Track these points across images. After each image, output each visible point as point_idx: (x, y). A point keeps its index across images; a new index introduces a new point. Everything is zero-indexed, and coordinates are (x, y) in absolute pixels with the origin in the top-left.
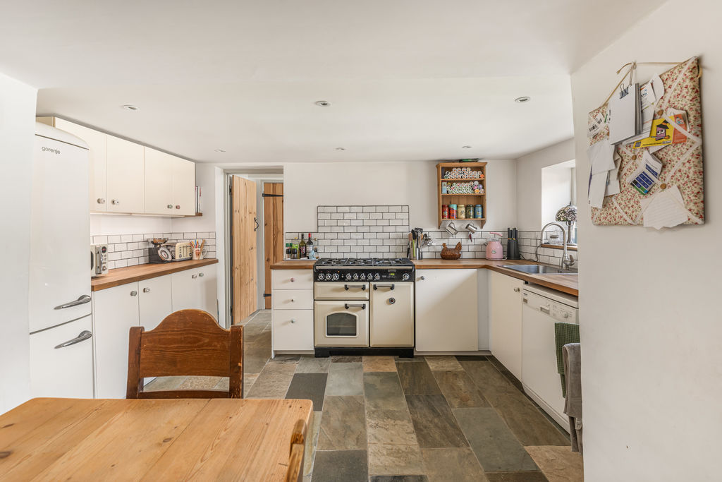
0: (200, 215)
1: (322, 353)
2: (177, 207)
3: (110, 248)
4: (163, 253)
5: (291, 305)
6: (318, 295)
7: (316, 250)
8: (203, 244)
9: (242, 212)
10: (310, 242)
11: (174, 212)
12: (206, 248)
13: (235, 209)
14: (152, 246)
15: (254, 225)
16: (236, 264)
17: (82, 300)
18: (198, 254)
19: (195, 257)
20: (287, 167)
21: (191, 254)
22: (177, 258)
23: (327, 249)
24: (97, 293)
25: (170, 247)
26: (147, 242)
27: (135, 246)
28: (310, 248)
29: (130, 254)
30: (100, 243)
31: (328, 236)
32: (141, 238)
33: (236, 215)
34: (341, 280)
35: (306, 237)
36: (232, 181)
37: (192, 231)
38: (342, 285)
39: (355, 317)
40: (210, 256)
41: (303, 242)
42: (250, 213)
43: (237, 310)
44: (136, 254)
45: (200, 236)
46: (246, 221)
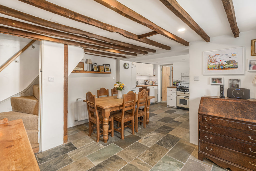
0: (155, 75)
1: (178, 108)
2: (150, 74)
3: (139, 81)
4: (147, 83)
5: (171, 96)
6: (178, 94)
7: (180, 84)
8: (155, 82)
9: (165, 75)
10: (179, 82)
11: (149, 75)
12: (156, 83)
13: (163, 74)
14: (145, 82)
15: (169, 78)
16: (163, 87)
17: (135, 88)
18: (154, 84)
19: (153, 85)
20: (174, 64)
21: (153, 84)
22: (150, 84)
23: (184, 84)
24: (137, 88)
25: (149, 82)
26: (144, 81)
27: (142, 81)
28: (179, 84)
29: (142, 83)
30: (137, 80)
31: (184, 81)
32: (143, 80)
33: (163, 75)
34: (183, 91)
35: (178, 81)
36: (162, 67)
37: (153, 79)
38: (183, 92)
39: (187, 101)
40: (156, 84)
41: (177, 82)
42: (168, 75)
43: (163, 98)
44: (143, 83)
45: (155, 80)
46: (166, 77)
